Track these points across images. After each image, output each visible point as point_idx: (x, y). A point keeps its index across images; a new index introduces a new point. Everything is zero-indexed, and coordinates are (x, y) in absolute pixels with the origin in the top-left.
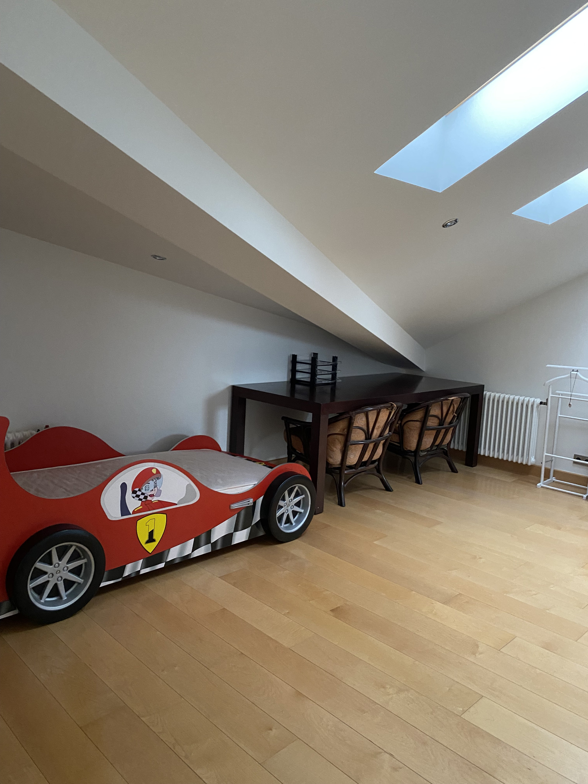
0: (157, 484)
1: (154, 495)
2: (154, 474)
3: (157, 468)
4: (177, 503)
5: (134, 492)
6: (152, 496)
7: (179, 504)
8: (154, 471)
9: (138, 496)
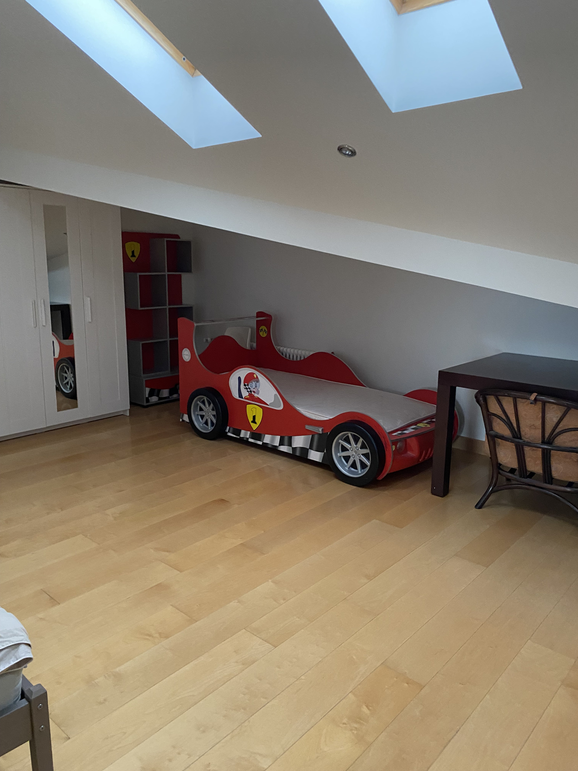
0: (257, 386)
1: (256, 392)
2: (254, 378)
3: (257, 375)
4: (269, 404)
5: (245, 385)
6: (254, 392)
7: (270, 406)
8: (255, 376)
9: (247, 388)
